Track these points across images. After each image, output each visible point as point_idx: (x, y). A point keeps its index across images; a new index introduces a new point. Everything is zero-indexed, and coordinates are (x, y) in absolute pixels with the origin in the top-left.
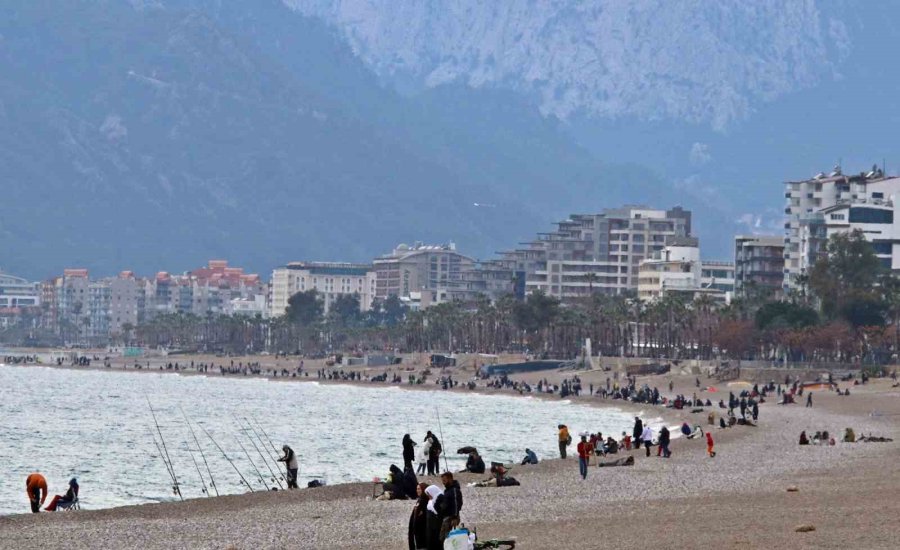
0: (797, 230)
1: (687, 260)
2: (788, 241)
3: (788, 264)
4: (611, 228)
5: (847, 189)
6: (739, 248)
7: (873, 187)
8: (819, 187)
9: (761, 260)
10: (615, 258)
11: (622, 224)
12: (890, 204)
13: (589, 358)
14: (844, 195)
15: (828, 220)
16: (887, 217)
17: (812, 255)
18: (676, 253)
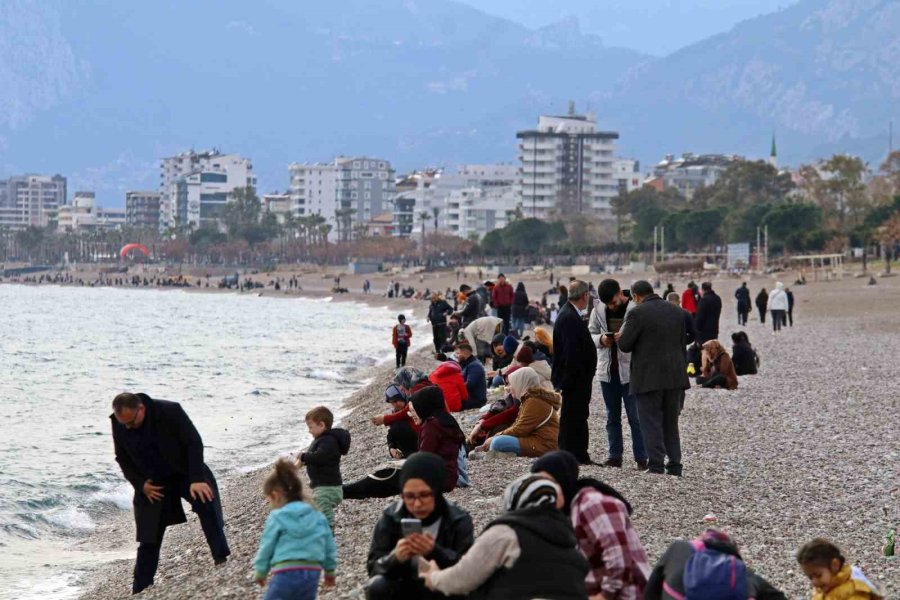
0: (168, 187)
1: (89, 206)
2: (162, 193)
3: (162, 207)
4: (17, 187)
5: (198, 162)
6: (128, 198)
7: (214, 161)
8: (181, 161)
9: (142, 205)
11: (24, 185)
12: (225, 171)
13: (67, 263)
14: (196, 166)
15: (188, 180)
16: (223, 179)
17: (179, 202)
18: (82, 202)
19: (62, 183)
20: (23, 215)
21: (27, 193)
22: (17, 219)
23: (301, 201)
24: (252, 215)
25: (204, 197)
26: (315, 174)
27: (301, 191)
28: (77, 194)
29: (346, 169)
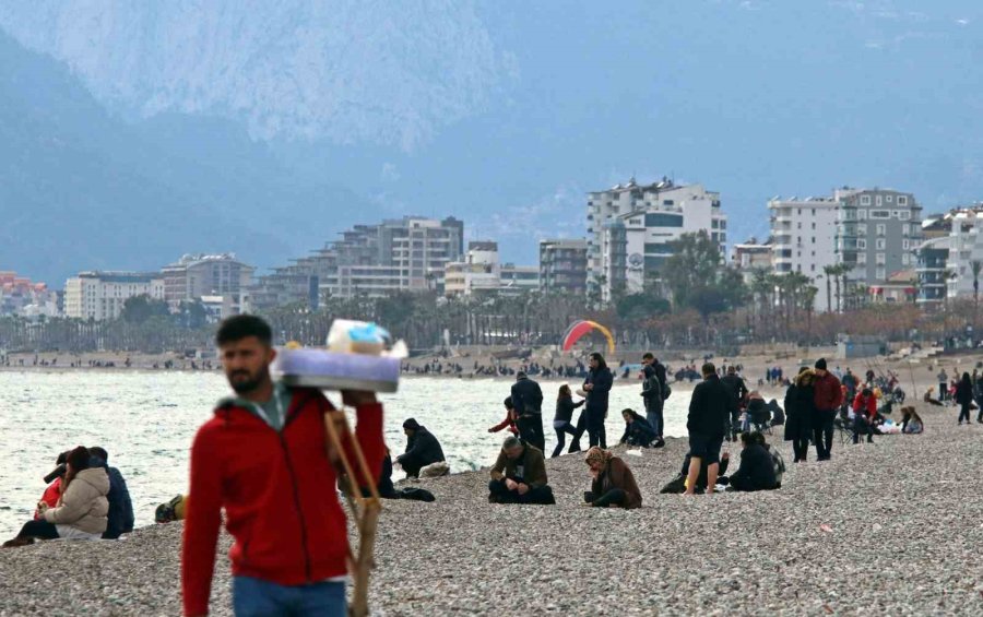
0: (598, 233)
1: (489, 262)
2: (590, 243)
3: (591, 264)
4: (393, 236)
5: (641, 197)
6: (543, 251)
7: (664, 196)
8: (616, 196)
9: (563, 260)
10: (398, 263)
11: (404, 233)
12: (680, 210)
13: (448, 346)
14: (639, 203)
15: (627, 224)
16: (677, 221)
17: (614, 256)
18: (479, 257)
19: (456, 230)
20: (401, 277)
21: (406, 244)
22: (392, 281)
23: (787, 253)
24: (707, 273)
25: (649, 247)
26: (807, 213)
27: (786, 239)
28: (472, 246)
29: (849, 205)
